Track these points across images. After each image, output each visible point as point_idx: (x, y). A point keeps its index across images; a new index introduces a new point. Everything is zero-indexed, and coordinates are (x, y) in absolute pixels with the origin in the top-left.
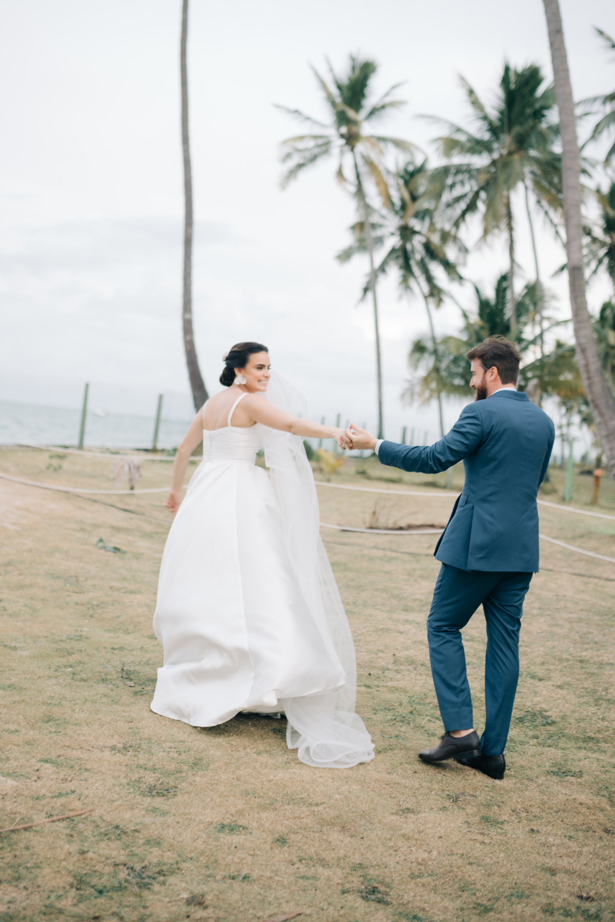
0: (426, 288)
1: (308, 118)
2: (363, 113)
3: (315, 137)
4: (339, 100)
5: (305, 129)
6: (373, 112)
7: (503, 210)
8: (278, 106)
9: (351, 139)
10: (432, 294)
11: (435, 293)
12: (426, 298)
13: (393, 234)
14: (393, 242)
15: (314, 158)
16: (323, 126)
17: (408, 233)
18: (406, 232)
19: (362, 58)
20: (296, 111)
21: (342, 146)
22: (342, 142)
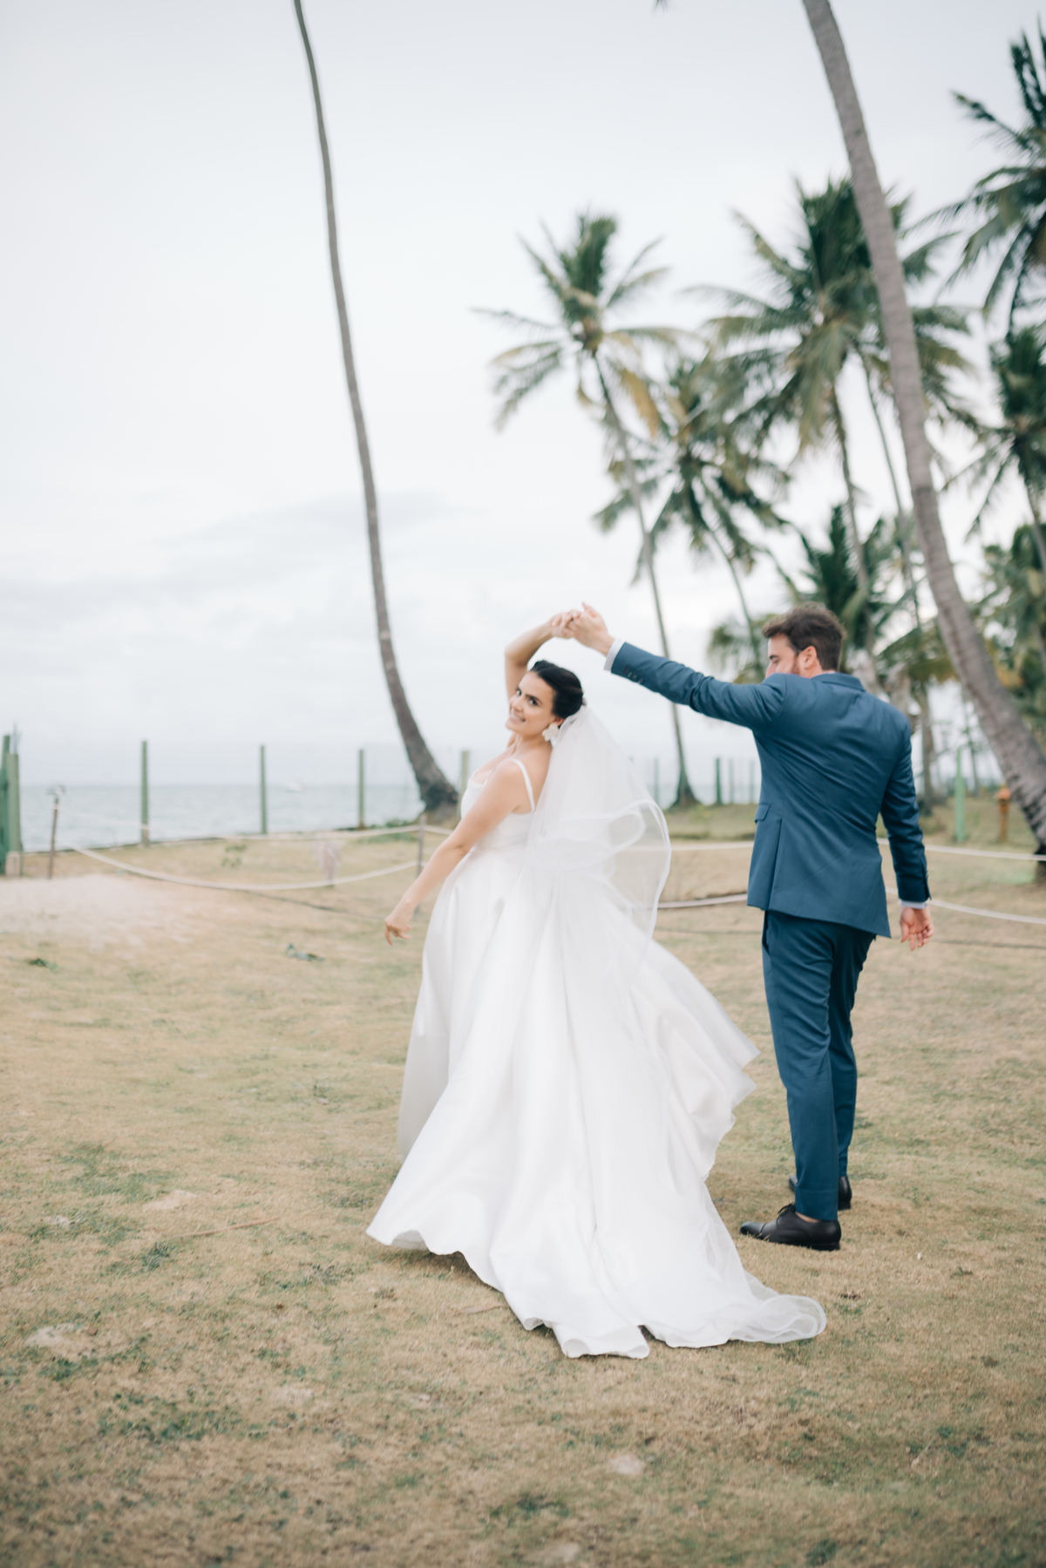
0: (728, 545)
1: (524, 320)
2: (604, 298)
3: (539, 346)
4: (566, 284)
5: (520, 337)
6: (618, 295)
7: (826, 408)
8: (477, 311)
9: (590, 340)
10: (738, 553)
11: (742, 551)
12: (730, 561)
13: (670, 471)
14: (671, 483)
15: (538, 379)
16: (547, 327)
17: (693, 466)
18: (689, 465)
19: (595, 214)
20: (506, 314)
21: (578, 353)
22: (578, 346)
